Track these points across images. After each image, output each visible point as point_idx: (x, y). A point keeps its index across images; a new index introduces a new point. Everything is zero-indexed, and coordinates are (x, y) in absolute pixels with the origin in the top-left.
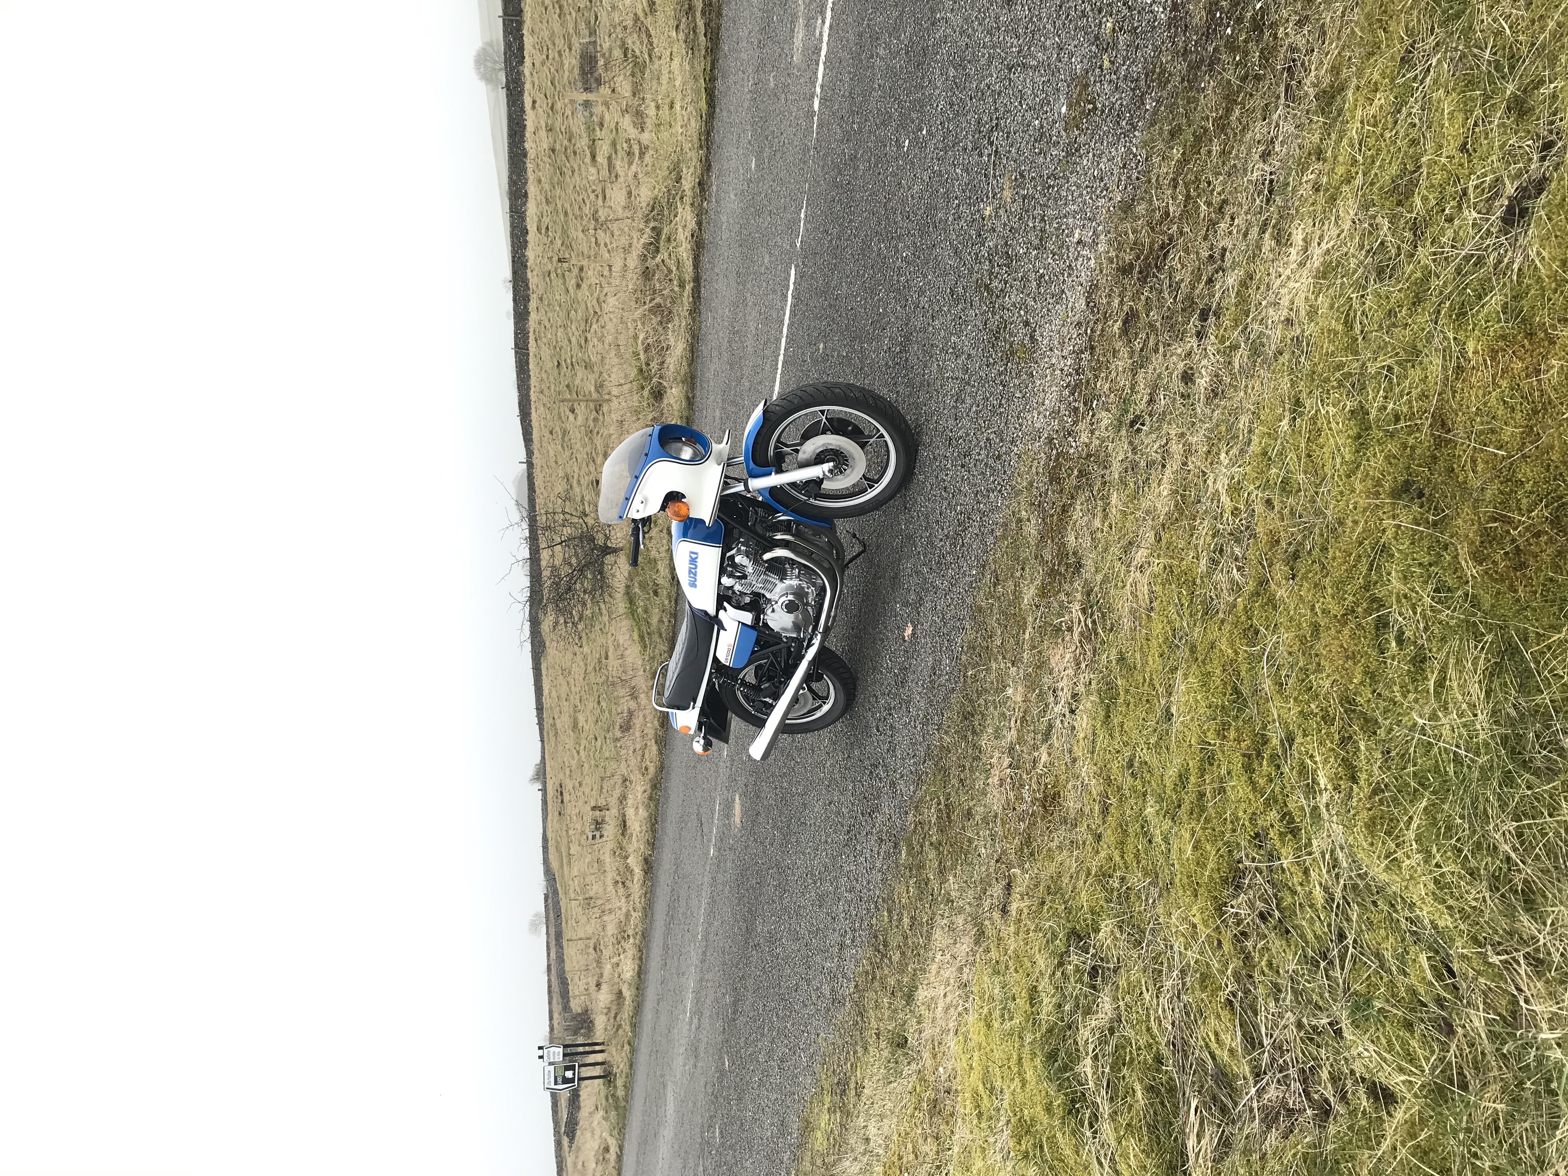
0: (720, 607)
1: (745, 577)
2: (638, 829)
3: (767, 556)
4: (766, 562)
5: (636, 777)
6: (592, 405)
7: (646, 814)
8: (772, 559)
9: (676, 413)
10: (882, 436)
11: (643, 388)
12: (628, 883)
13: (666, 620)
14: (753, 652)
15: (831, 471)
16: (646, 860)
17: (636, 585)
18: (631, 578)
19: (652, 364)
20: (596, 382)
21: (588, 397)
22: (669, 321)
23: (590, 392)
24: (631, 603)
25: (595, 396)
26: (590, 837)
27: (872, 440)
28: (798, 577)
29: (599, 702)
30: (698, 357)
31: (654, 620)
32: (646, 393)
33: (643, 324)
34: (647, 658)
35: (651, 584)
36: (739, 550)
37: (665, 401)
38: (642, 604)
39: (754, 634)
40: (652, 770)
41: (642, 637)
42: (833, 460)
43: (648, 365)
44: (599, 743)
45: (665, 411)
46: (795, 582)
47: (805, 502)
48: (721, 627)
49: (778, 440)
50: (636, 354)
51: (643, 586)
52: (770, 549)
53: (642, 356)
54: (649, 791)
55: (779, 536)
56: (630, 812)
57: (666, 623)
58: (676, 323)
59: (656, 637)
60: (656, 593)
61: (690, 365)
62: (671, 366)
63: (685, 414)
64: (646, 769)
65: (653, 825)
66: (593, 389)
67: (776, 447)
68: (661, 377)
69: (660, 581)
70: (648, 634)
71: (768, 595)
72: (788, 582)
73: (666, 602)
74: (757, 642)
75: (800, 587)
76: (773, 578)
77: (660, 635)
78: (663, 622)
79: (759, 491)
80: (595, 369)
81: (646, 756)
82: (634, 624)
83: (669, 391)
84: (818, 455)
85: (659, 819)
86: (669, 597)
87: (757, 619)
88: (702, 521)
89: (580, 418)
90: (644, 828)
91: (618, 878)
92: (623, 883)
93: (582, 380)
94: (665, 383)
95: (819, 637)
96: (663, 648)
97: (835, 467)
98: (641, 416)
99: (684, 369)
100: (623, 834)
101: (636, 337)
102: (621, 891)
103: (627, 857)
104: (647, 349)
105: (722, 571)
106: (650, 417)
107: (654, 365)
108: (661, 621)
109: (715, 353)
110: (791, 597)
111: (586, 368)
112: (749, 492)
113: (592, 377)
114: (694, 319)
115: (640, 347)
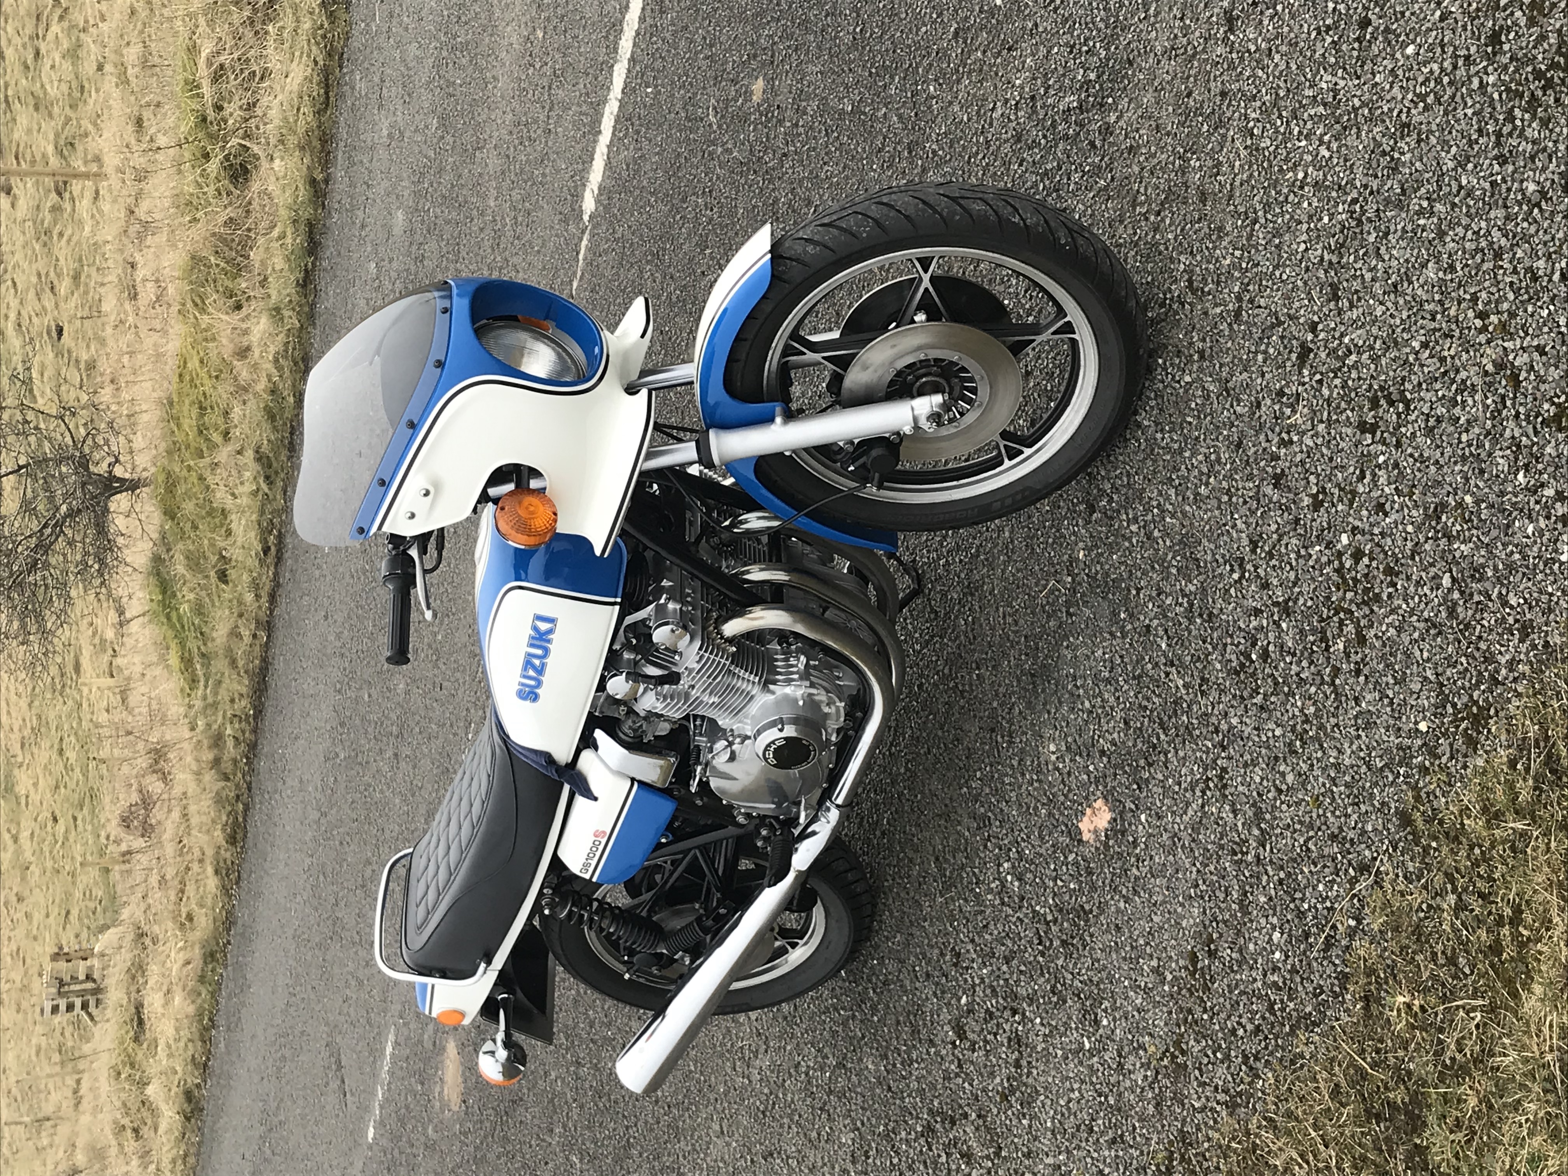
0: (587, 742)
1: (673, 678)
2: (171, 1032)
3: (733, 627)
4: (731, 641)
5: (165, 929)
6: (49, 182)
7: (191, 1009)
8: (749, 635)
9: (283, 213)
10: (1068, 328)
11: (206, 156)
12: (145, 1131)
13: (246, 633)
14: (659, 846)
15: (935, 418)
16: (189, 1096)
17: (179, 557)
18: (164, 541)
19: (229, 108)
20: (57, 135)
21: (39, 168)
22: (268, 19)
23: (44, 156)
24: (164, 592)
25: (54, 162)
26: (48, 1009)
27: (1039, 339)
28: (805, 675)
29: (61, 752)
30: (341, 96)
31: (220, 633)
32: (213, 166)
33: (211, 23)
34: (198, 704)
35: (214, 559)
36: (661, 610)
37: (255, 186)
38: (191, 596)
39: (666, 808)
40: (204, 923)
41: (187, 662)
42: (936, 389)
43: (219, 108)
44: (61, 828)
45: (255, 205)
46: (796, 691)
47: (851, 497)
48: (582, 787)
49: (795, 335)
50: (193, 86)
51: (194, 562)
52: (739, 611)
53: (206, 89)
54: (198, 963)
55: (757, 574)
56: (153, 1002)
57: (247, 639)
58: (288, 21)
59: (220, 665)
60: (223, 577)
61: (318, 113)
62: (273, 113)
63: (306, 213)
64: (190, 918)
65: (206, 1029)
66: (50, 149)
67: (788, 351)
68: (247, 136)
69: (235, 554)
70: (203, 655)
71: (724, 722)
72: (782, 690)
73: (249, 597)
74: (669, 827)
75: (811, 703)
76: (747, 681)
77: (233, 663)
78: (239, 636)
79: (730, 467)
80: (56, 110)
81: (190, 889)
82: (170, 634)
83: (264, 163)
84: (899, 373)
85: (221, 1020)
86: (255, 586)
87: (683, 774)
88: (582, 543)
89: (22, 203)
90: (185, 1034)
91: (126, 1121)
92: (136, 1131)
93: (29, 131)
94: (256, 149)
95: (834, 815)
96: (237, 687)
97: (946, 407)
98: (200, 214)
99: (306, 118)
100: (136, 1039)
101: (193, 50)
102: (131, 1145)
103: (143, 1084)
104: (218, 76)
105: (612, 663)
106: (222, 218)
107: (233, 110)
108: (235, 634)
109: (392, 92)
110: (790, 731)
111: (37, 108)
112: (710, 465)
113: (49, 128)
114: (332, 17)
115: (203, 72)
